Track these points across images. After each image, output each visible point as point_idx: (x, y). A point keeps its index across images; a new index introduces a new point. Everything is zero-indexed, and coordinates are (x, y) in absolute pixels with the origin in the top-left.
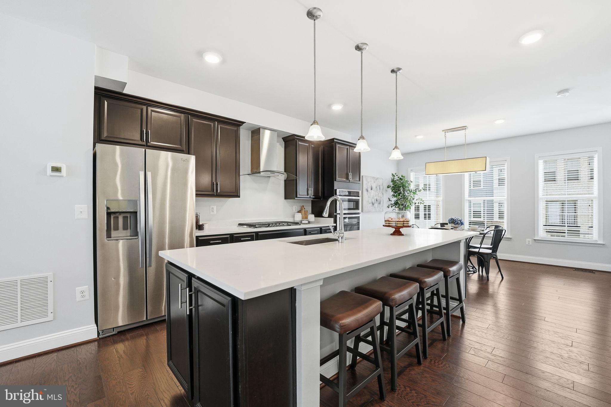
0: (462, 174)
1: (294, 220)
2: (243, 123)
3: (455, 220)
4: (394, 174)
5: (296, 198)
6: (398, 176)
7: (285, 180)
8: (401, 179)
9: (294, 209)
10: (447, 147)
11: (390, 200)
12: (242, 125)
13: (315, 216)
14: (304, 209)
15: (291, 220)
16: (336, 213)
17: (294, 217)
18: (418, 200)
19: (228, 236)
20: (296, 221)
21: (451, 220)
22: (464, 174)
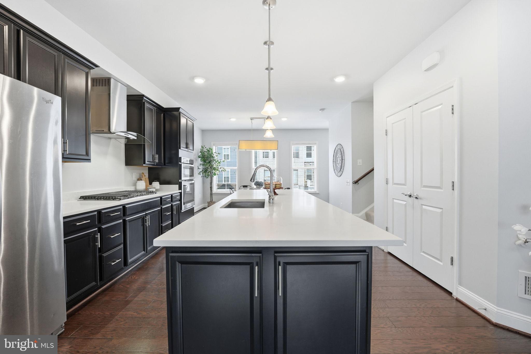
0: (250, 151)
1: (136, 188)
2: (97, 66)
3: (260, 183)
4: (203, 146)
5: (144, 165)
6: (206, 148)
7: (125, 144)
8: (208, 151)
9: (134, 177)
10: (253, 130)
11: (199, 168)
12: (94, 68)
13: (160, 184)
14: (145, 176)
15: (132, 188)
16: (181, 179)
17: (135, 185)
18: (221, 168)
19: (96, 213)
20: (138, 189)
21: (257, 183)
22: (252, 151)
